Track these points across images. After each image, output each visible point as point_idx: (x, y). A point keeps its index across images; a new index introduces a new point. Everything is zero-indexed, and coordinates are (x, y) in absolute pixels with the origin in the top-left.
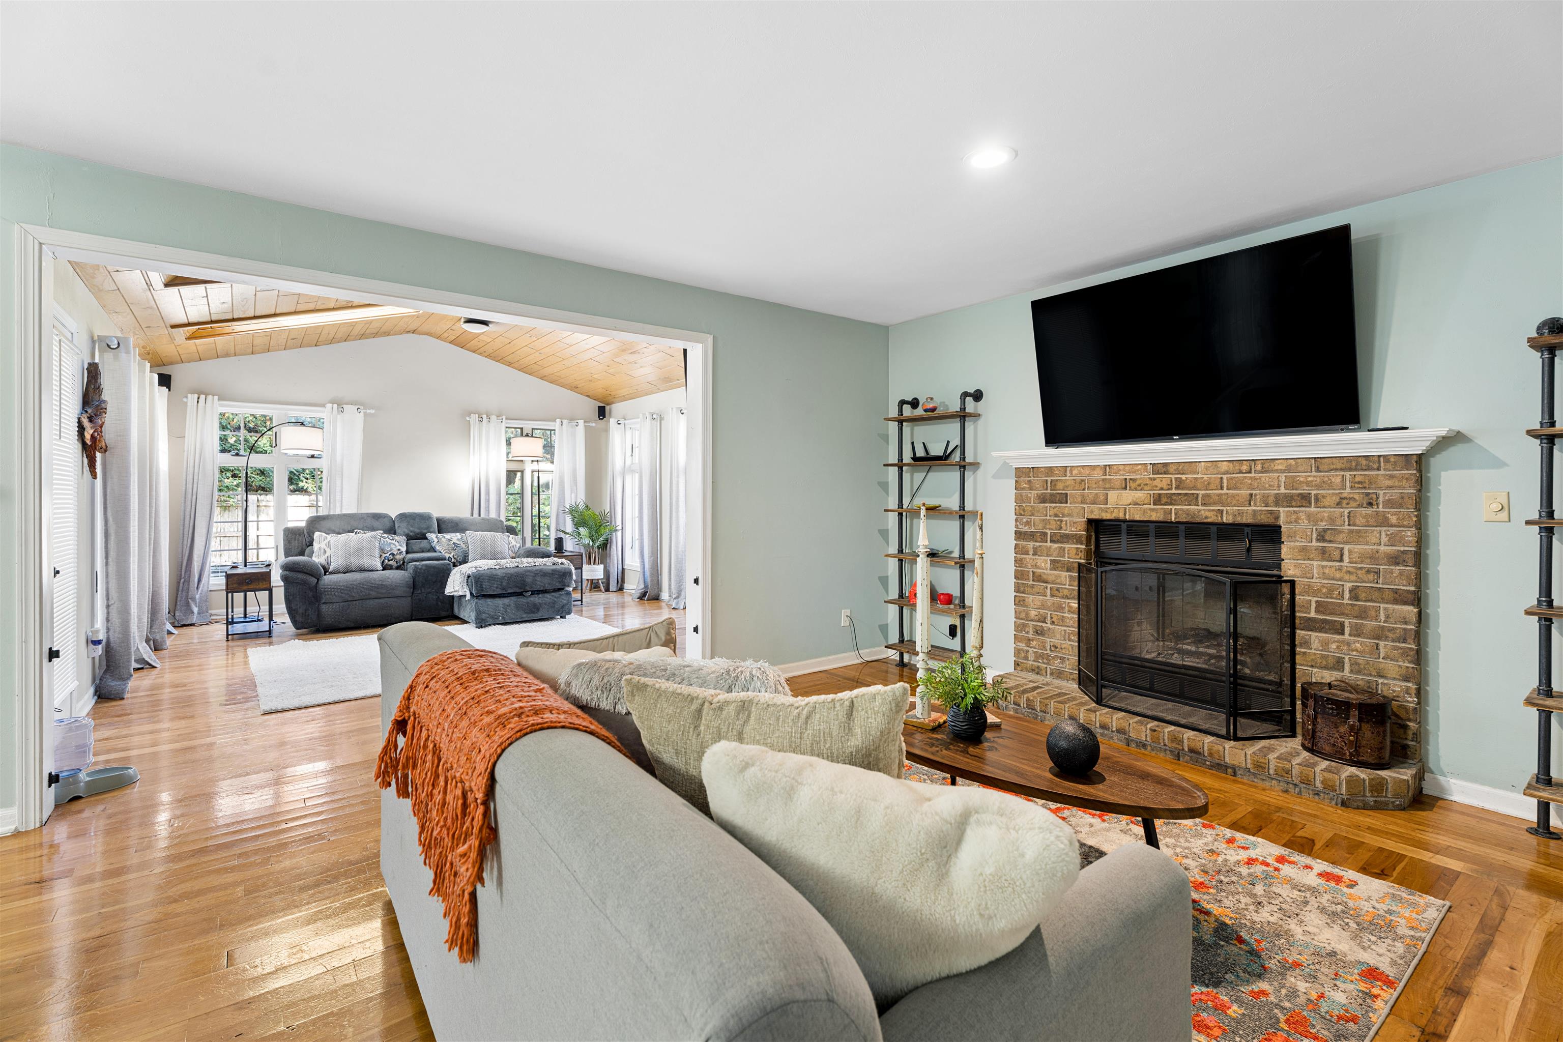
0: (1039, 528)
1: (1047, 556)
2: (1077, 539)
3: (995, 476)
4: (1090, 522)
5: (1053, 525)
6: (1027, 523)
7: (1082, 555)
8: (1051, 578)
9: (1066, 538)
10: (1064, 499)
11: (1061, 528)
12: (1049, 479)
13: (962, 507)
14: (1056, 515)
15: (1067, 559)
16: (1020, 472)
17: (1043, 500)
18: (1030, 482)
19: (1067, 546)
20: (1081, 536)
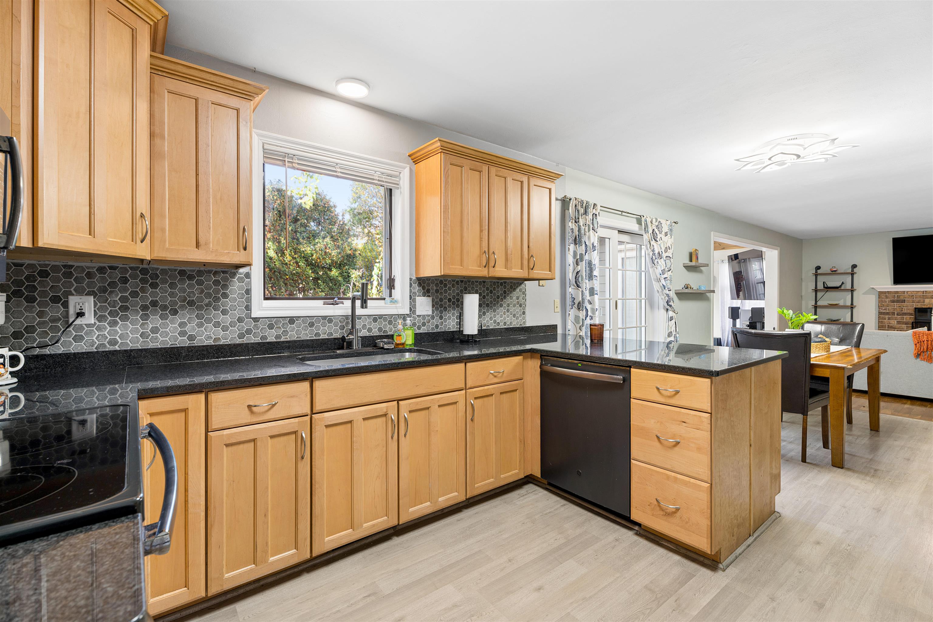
0: (892, 311)
1: (895, 320)
2: (911, 314)
3: (863, 294)
4: (915, 308)
5: (898, 310)
6: (885, 309)
7: (913, 319)
8: (897, 327)
9: (905, 314)
10: (904, 301)
11: (902, 311)
12: (896, 295)
13: (852, 304)
14: (899, 307)
15: (905, 320)
16: (880, 293)
17: (893, 301)
18: (886, 296)
19: (905, 317)
20: (912, 313)
